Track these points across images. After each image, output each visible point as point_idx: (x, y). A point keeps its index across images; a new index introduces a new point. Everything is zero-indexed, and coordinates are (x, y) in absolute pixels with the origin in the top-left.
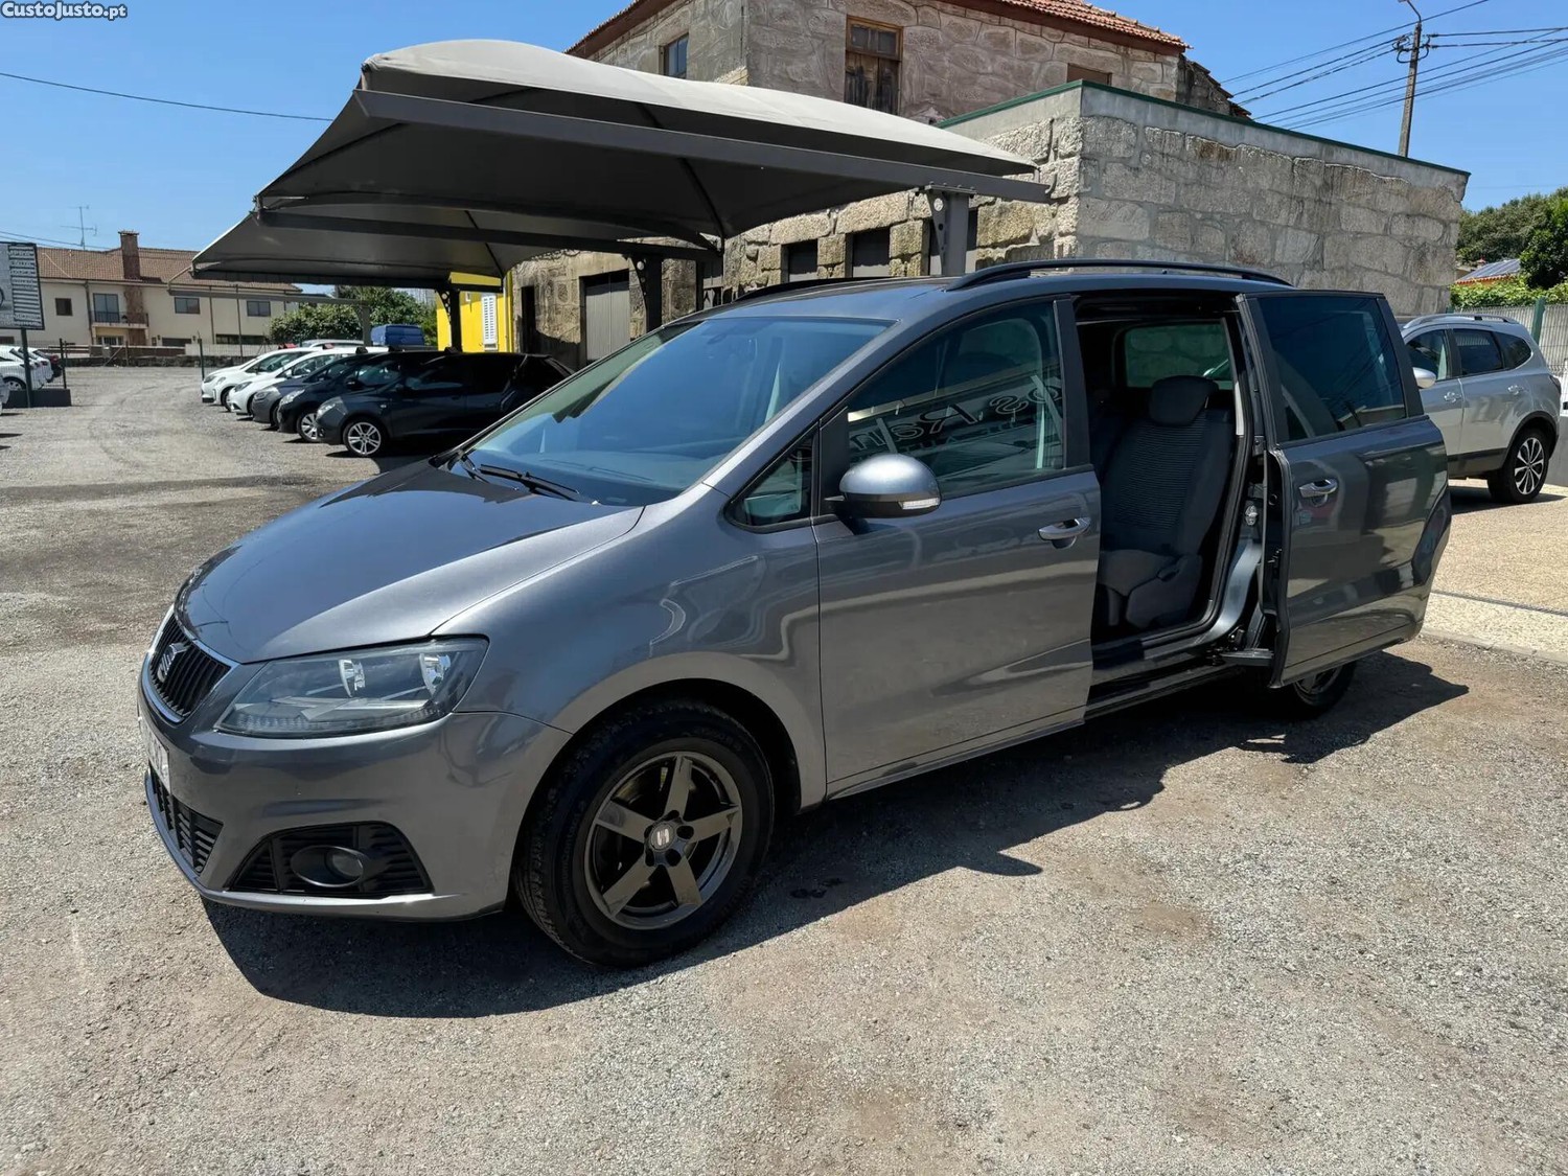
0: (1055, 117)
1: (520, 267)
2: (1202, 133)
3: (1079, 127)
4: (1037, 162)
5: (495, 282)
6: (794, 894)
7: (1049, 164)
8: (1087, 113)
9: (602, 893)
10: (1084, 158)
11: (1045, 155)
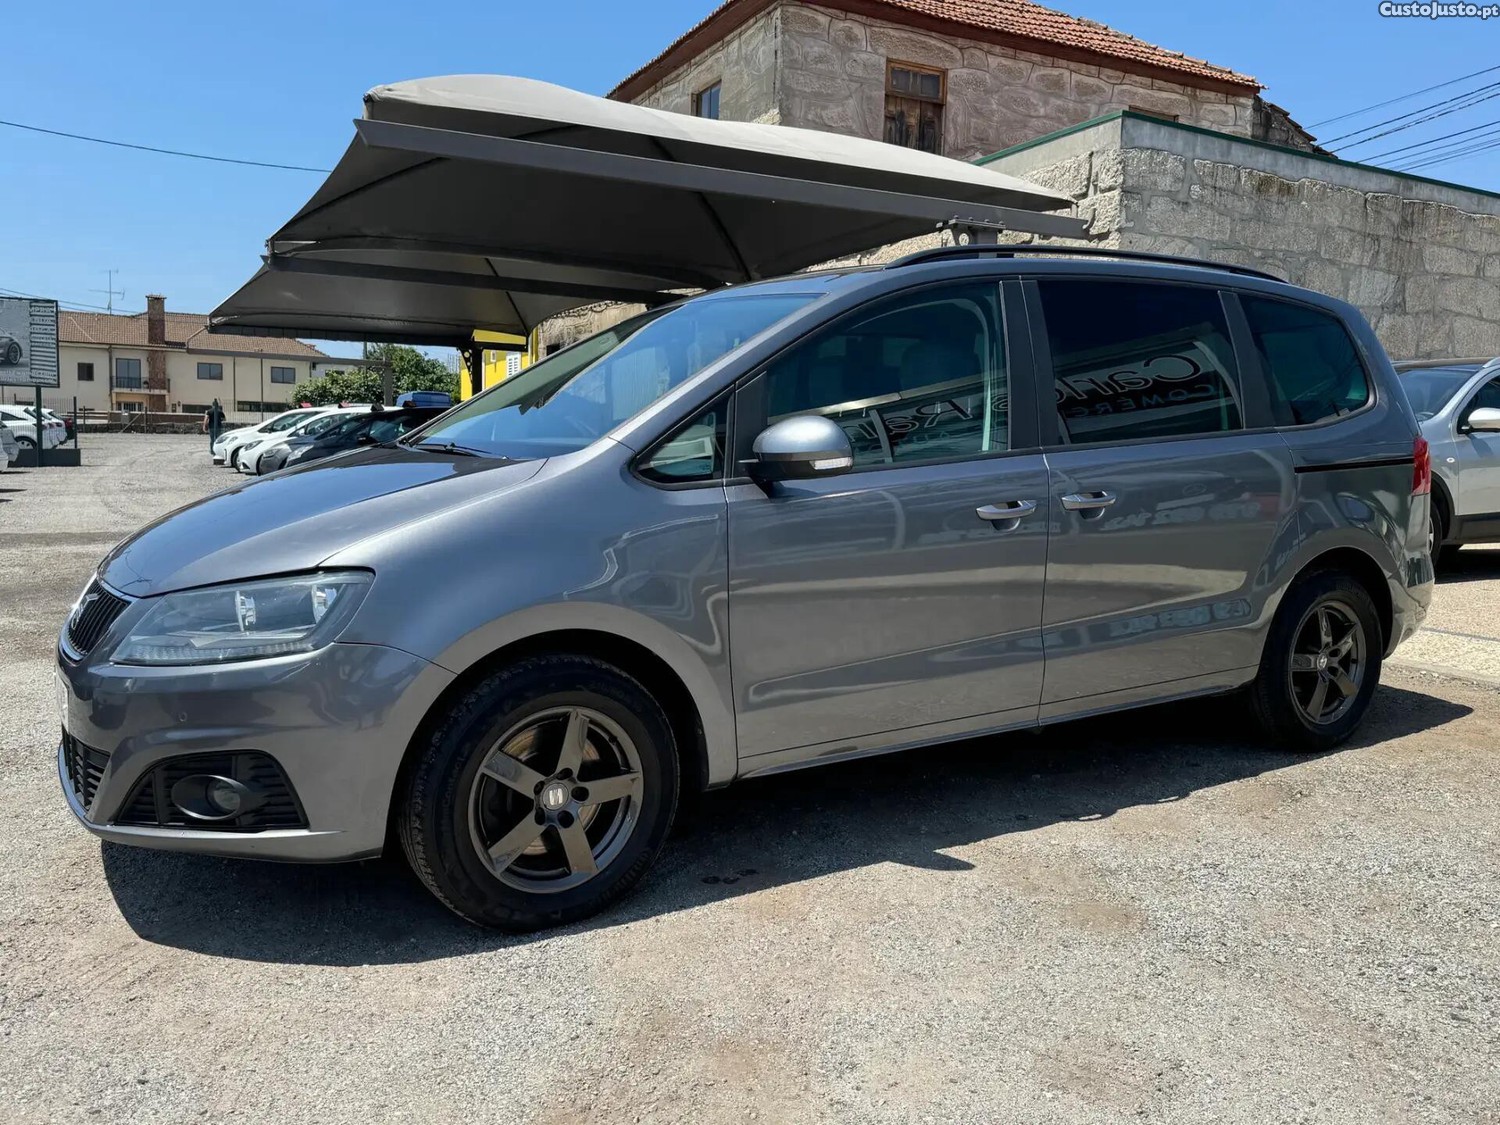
0: (1094, 149)
1: (547, 325)
2: (1260, 166)
3: (1119, 159)
4: (1075, 197)
5: (520, 340)
6: (705, 881)
7: (1088, 199)
8: (1128, 143)
9: (486, 847)
10: (1126, 192)
11: (1085, 190)
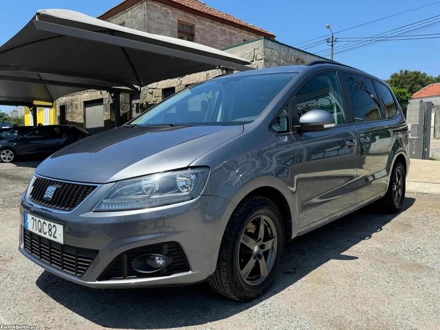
1: (59, 99)
2: (296, 55)
3: (263, 51)
4: (251, 61)
5: (50, 104)
6: (285, 273)
7: (254, 62)
9: (242, 270)
10: (266, 60)
